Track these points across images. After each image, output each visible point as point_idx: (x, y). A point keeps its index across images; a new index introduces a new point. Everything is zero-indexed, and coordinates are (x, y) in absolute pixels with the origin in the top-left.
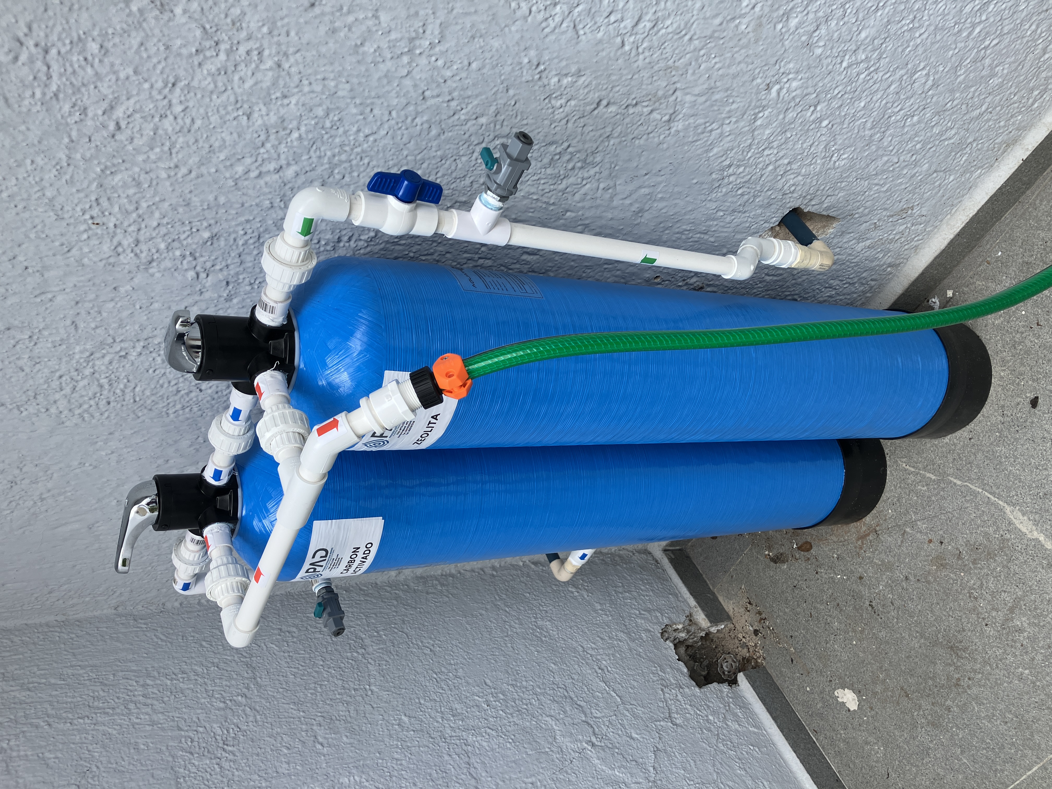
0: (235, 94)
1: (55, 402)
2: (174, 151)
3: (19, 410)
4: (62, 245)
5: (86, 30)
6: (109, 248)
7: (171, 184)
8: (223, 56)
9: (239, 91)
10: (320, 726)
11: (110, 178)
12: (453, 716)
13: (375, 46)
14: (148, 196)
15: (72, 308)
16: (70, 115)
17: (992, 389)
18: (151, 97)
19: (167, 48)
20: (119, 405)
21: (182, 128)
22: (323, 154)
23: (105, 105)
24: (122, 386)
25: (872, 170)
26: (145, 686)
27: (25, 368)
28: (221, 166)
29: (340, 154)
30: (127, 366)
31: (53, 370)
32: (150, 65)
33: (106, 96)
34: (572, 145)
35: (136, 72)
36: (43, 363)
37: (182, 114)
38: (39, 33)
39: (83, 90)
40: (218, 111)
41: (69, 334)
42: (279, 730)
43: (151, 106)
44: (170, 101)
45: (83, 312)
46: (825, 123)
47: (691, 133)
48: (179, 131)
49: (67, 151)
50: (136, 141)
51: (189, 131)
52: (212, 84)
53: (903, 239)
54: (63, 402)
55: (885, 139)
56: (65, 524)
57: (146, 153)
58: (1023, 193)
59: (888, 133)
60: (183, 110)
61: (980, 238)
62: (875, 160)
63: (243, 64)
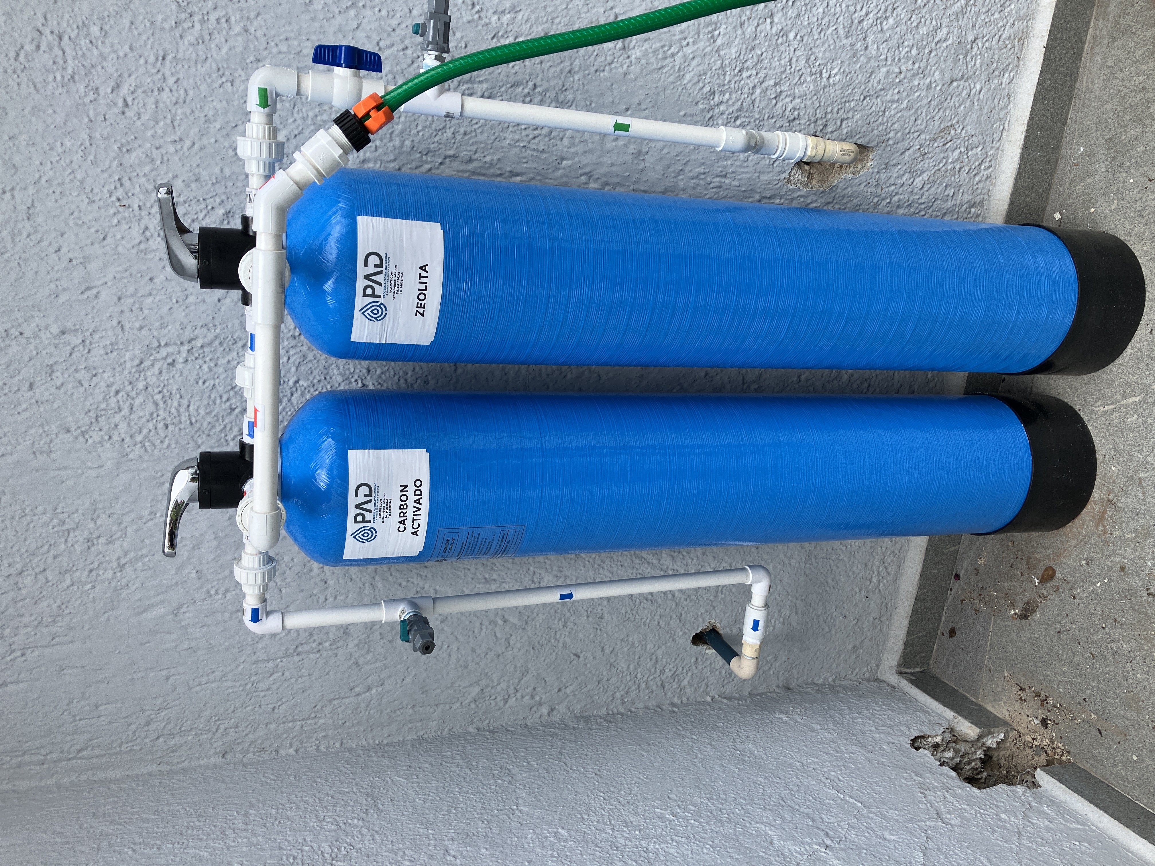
0: (215, 61)
1: (116, 426)
2: (176, 124)
3: (84, 437)
4: (97, 231)
5: (87, 15)
6: (139, 232)
7: (180, 159)
8: (198, 26)
9: (218, 58)
10: (453, 840)
11: (127, 156)
12: (627, 827)
13: (322, 3)
14: (162, 173)
15: (115, 304)
16: (86, 95)
17: (1143, 269)
18: (147, 72)
19: (152, 23)
20: (177, 429)
21: (178, 98)
22: (305, 115)
23: (112, 83)
24: (175, 404)
25: (875, 85)
26: (247, 815)
27: (83, 382)
28: (219, 136)
29: (321, 113)
30: (177, 376)
31: (109, 383)
32: (141, 42)
33: (111, 75)
34: (537, 84)
35: (131, 49)
36: (99, 376)
37: (176, 86)
38: (53, 22)
39: (93, 71)
40: (205, 80)
41: (117, 336)
42: (401, 846)
43: (149, 80)
44: (163, 74)
45: (126, 310)
46: (791, 36)
47: (653, 60)
48: (176, 103)
49: (88, 131)
50: (142, 116)
51: (185, 102)
52: (194, 55)
53: (967, 169)
54: (123, 427)
55: (870, 48)
56: (150, 607)
57: (153, 127)
58: (1073, 87)
59: (870, 40)
60: (176, 82)
61: (1057, 149)
62: (872, 73)
63: (216, 32)
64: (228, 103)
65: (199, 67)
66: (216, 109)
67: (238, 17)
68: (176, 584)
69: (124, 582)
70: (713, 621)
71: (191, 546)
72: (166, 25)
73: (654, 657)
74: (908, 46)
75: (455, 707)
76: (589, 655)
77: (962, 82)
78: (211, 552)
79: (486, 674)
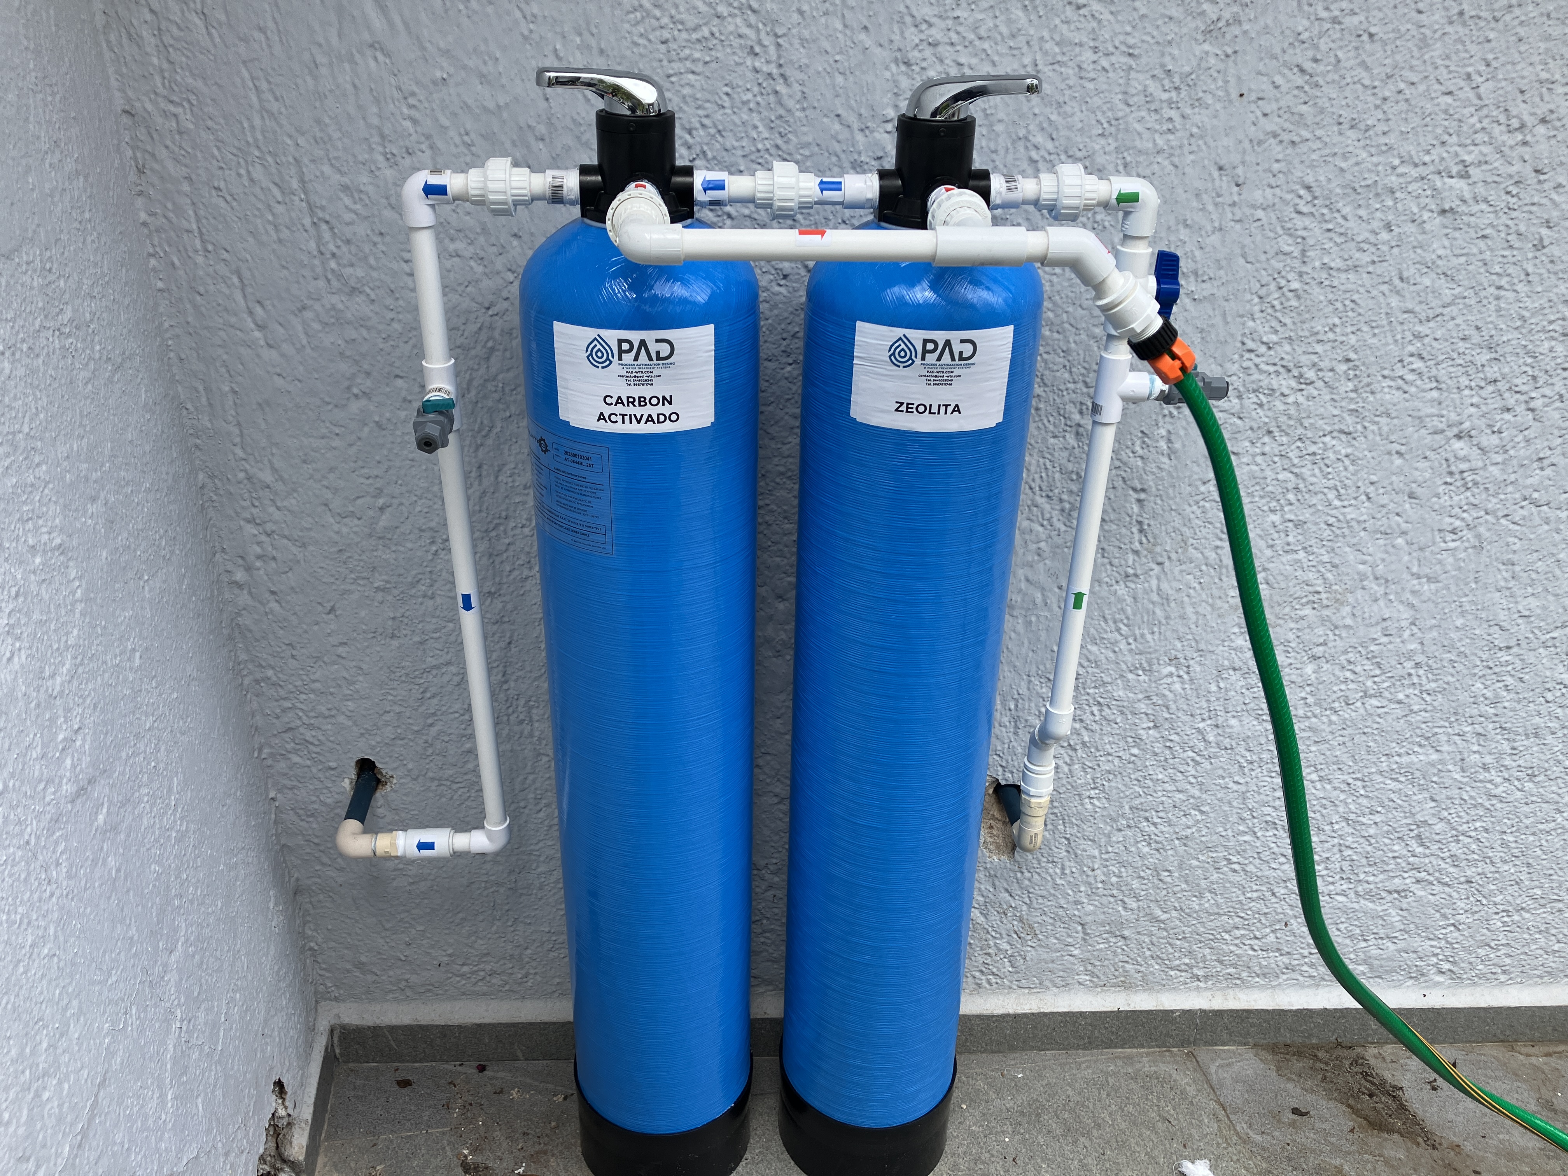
0: (1126, 116)
2: (1056, 67)
6: (927, 14)
8: (1165, 96)
9: (1130, 119)
10: (105, 504)
12: (155, 747)
13: (1186, 239)
18: (1116, 34)
19: (1170, 42)
20: (662, 57)
21: (1085, 70)
24: (697, 55)
25: (1081, 847)
26: (77, 175)
28: (1041, 118)
30: (736, 58)
32: (1149, 29)
35: (1143, 16)
37: (1100, 68)
40: (1105, 103)
42: (88, 428)
43: (1107, 36)
44: (1112, 54)
46: (1135, 751)
47: (1114, 609)
48: (1080, 68)
50: (1065, 26)
51: (1081, 78)
52: (1134, 91)
53: (989, 961)
55: (1120, 834)
57: (1052, 38)
58: (1078, 1047)
59: (1129, 833)
60: (1104, 68)
61: (1013, 1048)
62: (1094, 841)
63: (1158, 117)
64: (1079, 130)
65: (1120, 96)
66: (1073, 115)
67: (1173, 143)
68: (423, 48)
70: (395, 781)
71: (485, 71)
72: (1167, 59)
73: (333, 712)
74: (1120, 872)
75: (238, 451)
76: (332, 627)
77: (1081, 935)
78: (476, 100)
79: (295, 490)
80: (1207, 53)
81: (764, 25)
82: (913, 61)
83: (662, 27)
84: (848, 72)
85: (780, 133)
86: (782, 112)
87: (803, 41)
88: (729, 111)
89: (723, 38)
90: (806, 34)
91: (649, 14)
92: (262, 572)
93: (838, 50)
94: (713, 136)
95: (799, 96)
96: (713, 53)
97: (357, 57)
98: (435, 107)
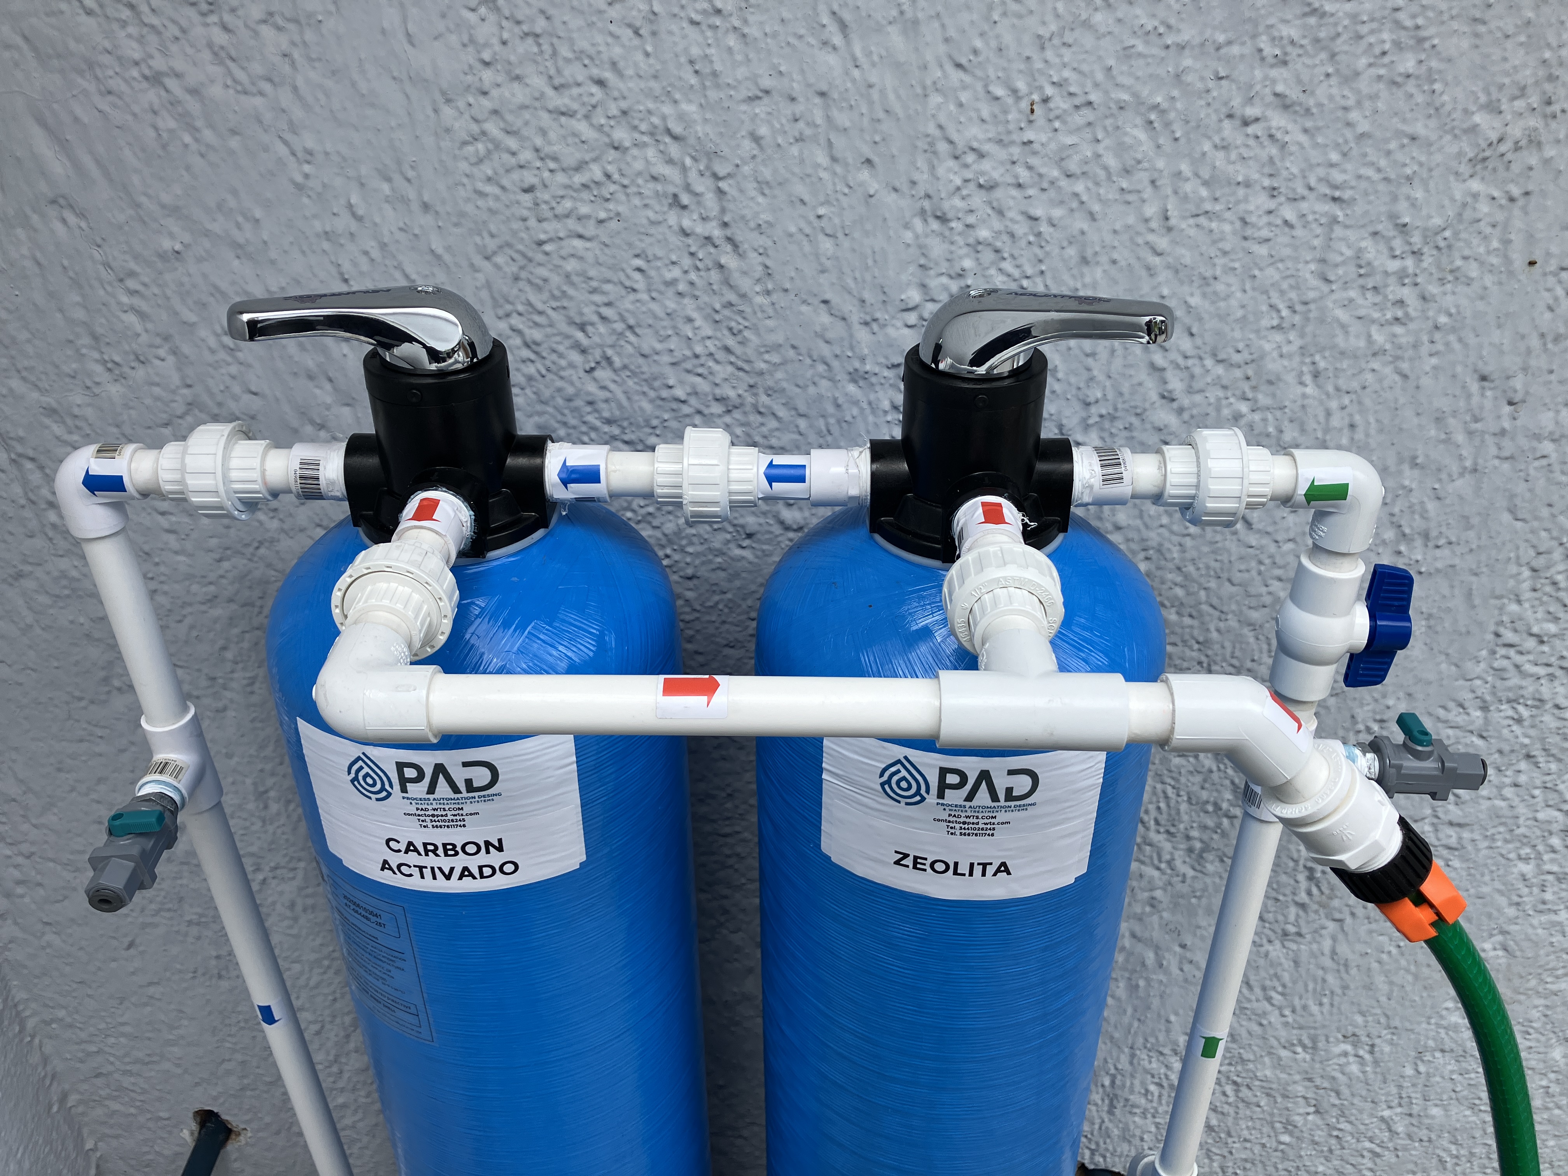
0: (1321, 298)
1: (518, 78)
2: (1202, 220)
4: (975, 52)
6: (976, 138)
7: (1129, 227)
9: (1328, 302)
11: (1139, 121)
14: (1102, 191)
15: (809, 85)
16: (1273, 39)
18: (1311, 167)
20: (525, 213)
21: (1254, 226)
23: (1294, 94)
24: (584, 210)
30: (650, 214)
31: (621, 64)
32: (1373, 156)
33: (1313, 93)
36: (636, 42)
39: (1323, 56)
40: (1286, 277)
41: (735, 87)
45: (799, 108)
48: (1244, 222)
49: (1197, 41)
50: (1221, 154)
51: (1245, 238)
52: (1339, 259)
54: (518, 94)
56: (63, 145)
57: (1197, 175)
60: (1286, 222)
63: (1378, 299)
64: (1237, 321)
65: (1313, 267)
66: (1227, 297)
67: (1403, 340)
68: (138, 206)
69: (116, 84)
70: (249, 1134)
71: (241, 241)
72: (1402, 206)
73: (155, 1058)
76: (136, 964)
80: (1475, 196)
81: (695, 159)
82: (950, 215)
83: (521, 167)
84: (840, 235)
85: (730, 329)
86: (732, 297)
87: (763, 186)
88: (645, 297)
89: (626, 182)
90: (767, 173)
91: (497, 146)
92: (27, 900)
93: (822, 198)
94: (621, 334)
95: (759, 271)
96: (611, 206)
97: (35, 219)
98: (169, 293)
